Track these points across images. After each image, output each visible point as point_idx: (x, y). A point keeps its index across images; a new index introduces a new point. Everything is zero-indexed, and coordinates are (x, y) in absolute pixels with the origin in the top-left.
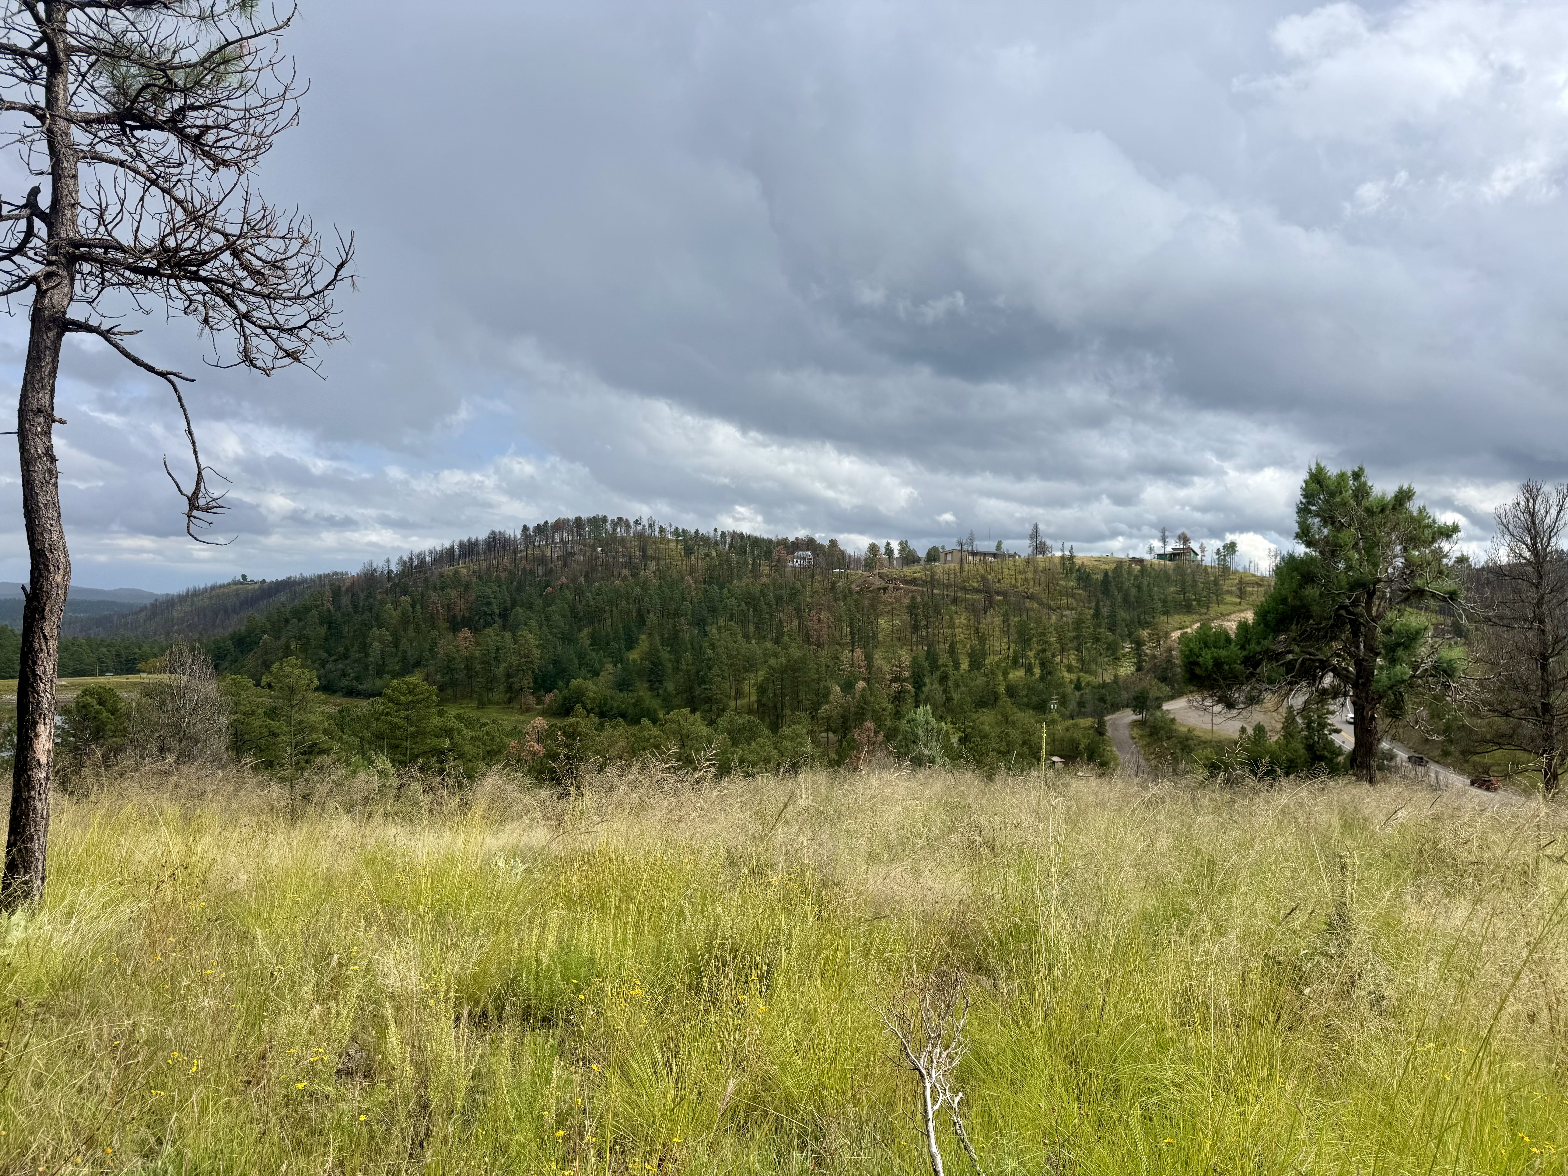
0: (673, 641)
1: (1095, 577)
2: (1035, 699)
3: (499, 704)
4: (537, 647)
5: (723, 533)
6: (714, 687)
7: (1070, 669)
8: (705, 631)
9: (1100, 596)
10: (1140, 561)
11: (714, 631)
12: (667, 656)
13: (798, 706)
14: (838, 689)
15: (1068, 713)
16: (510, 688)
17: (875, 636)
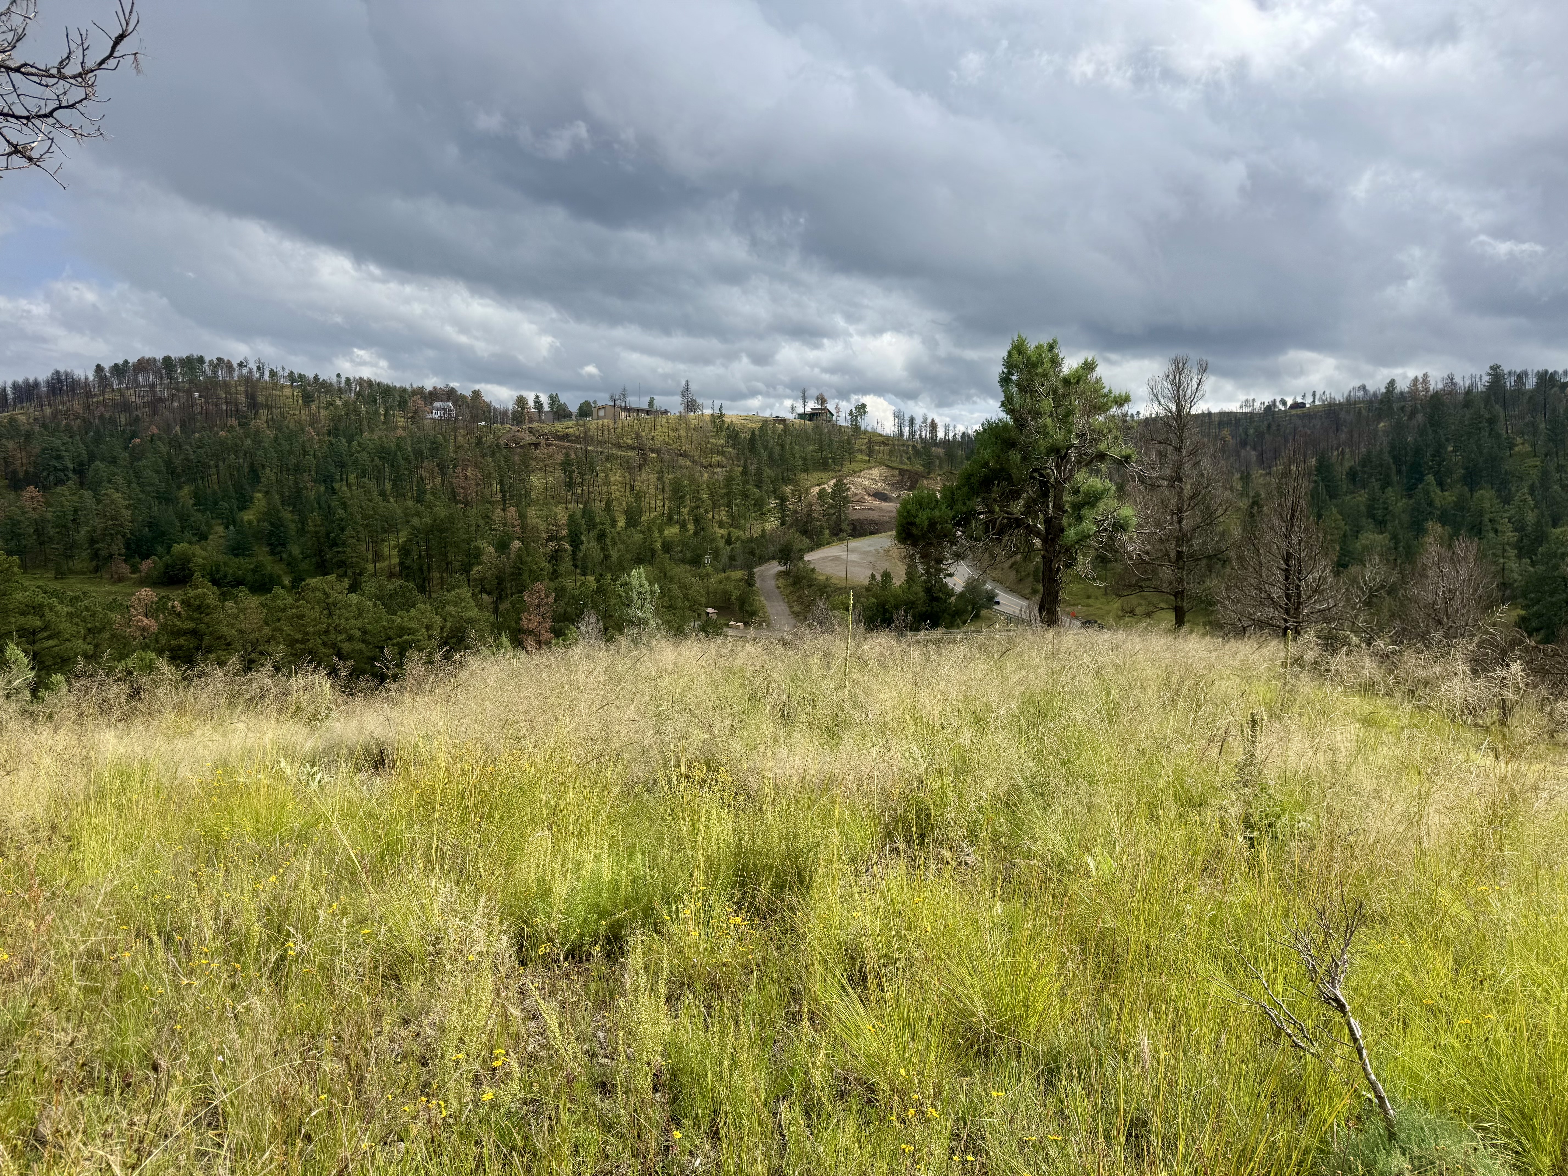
0: (295, 499)
1: (743, 435)
2: (689, 555)
3: (83, 573)
4: (127, 507)
5: (348, 379)
6: (348, 550)
7: (721, 525)
8: (333, 489)
9: (748, 454)
10: (782, 420)
11: (345, 488)
12: (289, 516)
13: (447, 567)
14: (492, 549)
15: (720, 567)
16: (95, 555)
17: (527, 494)
